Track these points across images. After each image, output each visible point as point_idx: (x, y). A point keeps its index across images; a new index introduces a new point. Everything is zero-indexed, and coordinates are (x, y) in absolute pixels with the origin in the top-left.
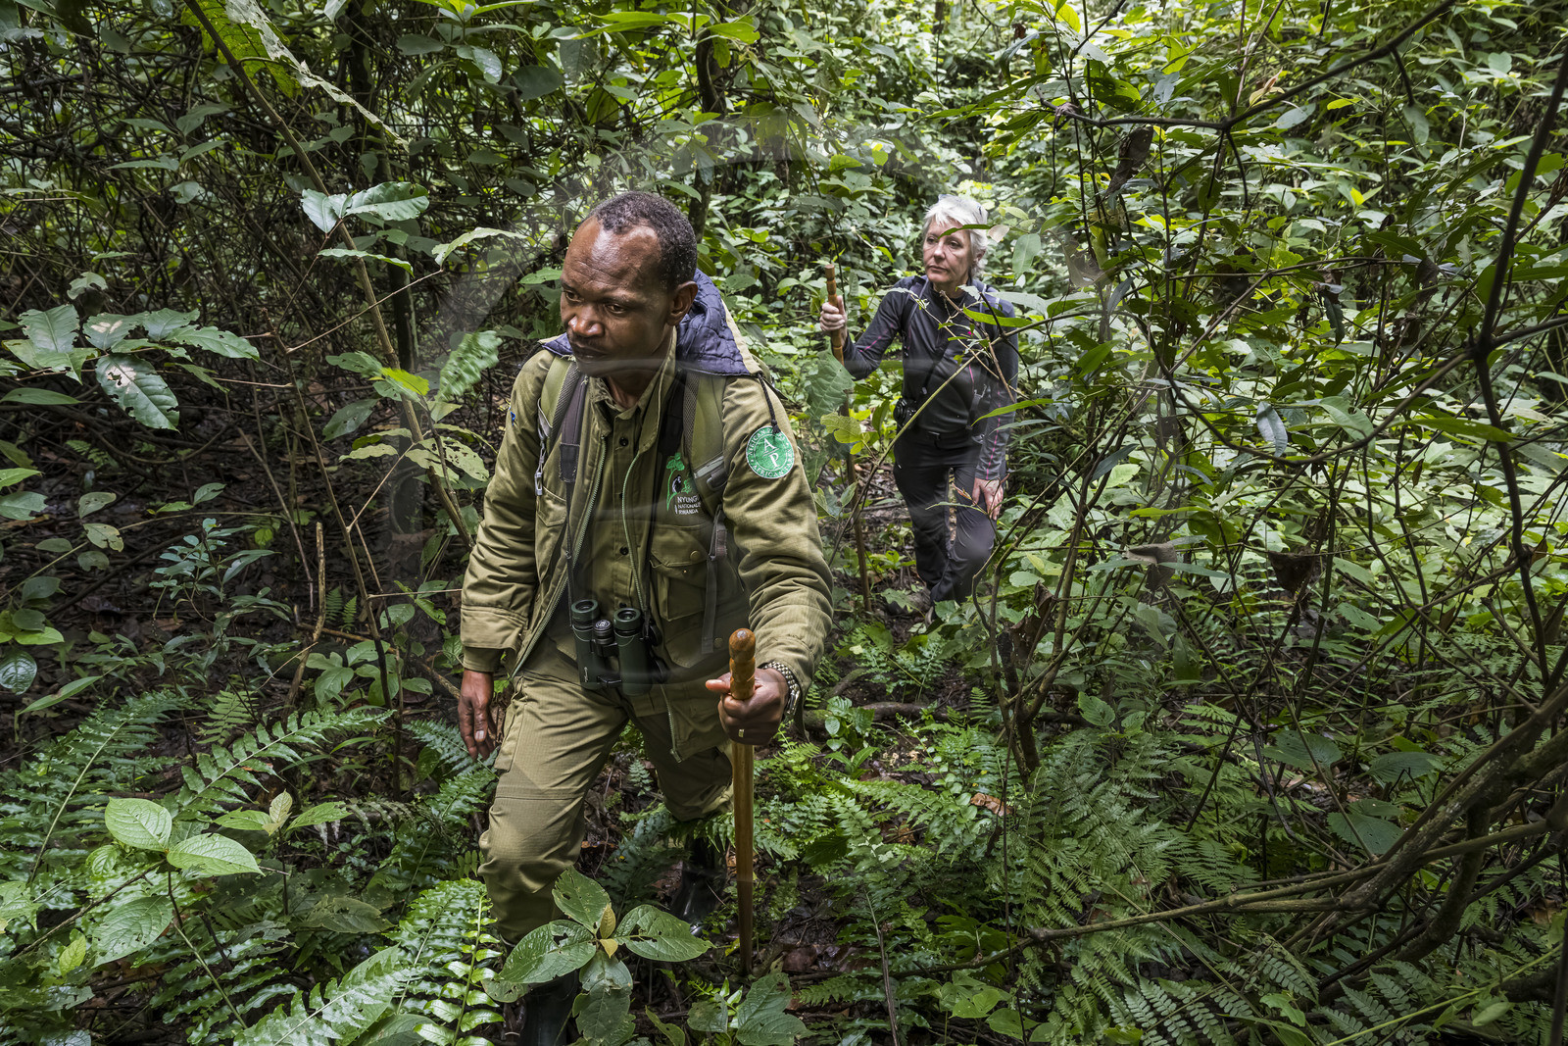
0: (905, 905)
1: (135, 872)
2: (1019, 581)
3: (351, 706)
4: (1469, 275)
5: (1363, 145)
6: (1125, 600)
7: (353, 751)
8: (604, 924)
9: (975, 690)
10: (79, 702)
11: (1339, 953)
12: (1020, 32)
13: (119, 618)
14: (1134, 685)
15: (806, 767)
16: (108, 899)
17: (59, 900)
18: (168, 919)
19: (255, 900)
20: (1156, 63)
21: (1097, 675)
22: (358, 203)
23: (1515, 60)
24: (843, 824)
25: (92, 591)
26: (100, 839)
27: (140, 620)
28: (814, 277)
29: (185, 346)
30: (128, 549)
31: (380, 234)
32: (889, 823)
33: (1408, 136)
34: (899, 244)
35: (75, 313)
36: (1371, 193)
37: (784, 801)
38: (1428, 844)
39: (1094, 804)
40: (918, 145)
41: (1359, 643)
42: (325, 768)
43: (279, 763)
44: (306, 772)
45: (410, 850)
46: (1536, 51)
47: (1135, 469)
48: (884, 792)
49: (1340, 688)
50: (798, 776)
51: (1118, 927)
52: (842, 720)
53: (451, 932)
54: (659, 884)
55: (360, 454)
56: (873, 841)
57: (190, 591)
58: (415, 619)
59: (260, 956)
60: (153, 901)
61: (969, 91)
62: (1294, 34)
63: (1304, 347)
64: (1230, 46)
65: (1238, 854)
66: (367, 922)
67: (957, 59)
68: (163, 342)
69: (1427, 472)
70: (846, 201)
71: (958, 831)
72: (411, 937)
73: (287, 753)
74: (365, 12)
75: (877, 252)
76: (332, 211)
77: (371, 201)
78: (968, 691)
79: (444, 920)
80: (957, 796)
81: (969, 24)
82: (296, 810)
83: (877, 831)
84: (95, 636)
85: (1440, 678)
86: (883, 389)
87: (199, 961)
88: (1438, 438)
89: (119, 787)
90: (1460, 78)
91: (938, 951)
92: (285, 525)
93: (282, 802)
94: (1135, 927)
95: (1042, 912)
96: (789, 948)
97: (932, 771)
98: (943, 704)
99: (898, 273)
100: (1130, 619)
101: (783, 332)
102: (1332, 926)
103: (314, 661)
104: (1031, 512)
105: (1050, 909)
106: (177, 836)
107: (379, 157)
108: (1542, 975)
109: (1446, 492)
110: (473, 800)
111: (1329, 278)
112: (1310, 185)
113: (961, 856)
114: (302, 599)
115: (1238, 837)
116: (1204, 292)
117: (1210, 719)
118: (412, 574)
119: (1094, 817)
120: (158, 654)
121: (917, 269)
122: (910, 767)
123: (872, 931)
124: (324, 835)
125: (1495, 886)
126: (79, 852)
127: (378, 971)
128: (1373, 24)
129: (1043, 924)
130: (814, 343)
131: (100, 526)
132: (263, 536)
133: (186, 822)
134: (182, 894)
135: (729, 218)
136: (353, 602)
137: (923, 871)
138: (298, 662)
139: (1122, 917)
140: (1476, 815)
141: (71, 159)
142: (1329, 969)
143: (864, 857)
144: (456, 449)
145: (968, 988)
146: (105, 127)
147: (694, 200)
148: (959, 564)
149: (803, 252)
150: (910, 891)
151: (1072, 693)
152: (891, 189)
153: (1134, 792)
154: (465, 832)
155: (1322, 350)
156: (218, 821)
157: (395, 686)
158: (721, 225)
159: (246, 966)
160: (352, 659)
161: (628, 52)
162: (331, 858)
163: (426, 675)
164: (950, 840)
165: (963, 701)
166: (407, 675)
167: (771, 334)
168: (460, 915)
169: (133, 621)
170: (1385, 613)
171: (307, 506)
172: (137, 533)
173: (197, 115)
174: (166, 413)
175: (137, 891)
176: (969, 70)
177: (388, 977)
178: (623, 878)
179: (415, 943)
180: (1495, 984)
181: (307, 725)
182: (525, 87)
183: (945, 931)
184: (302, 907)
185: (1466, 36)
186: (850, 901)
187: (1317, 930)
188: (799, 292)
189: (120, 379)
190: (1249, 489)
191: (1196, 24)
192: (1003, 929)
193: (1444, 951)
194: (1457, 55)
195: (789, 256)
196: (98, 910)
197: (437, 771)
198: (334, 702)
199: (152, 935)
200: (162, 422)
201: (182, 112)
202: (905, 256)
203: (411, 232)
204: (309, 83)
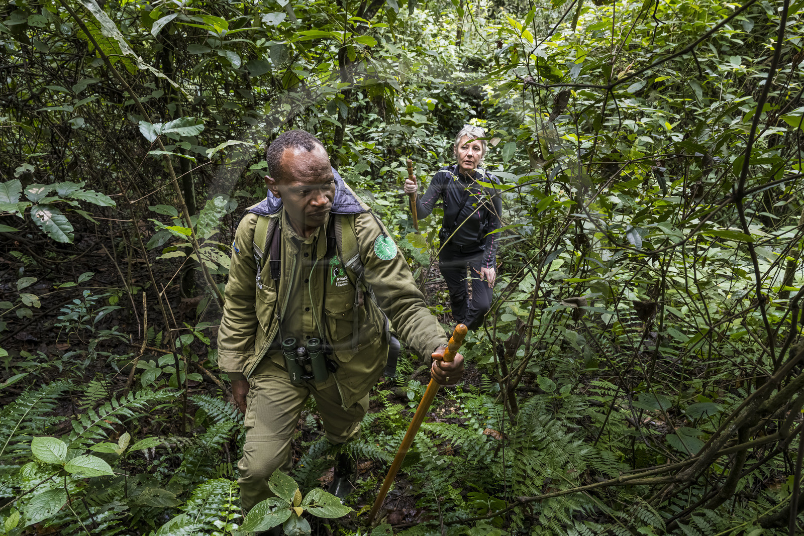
0: (450, 487)
1: (46, 477)
2: (506, 318)
3: (160, 388)
4: (727, 162)
5: (671, 100)
6: (559, 328)
7: (161, 412)
8: (296, 499)
9: (484, 375)
10: (15, 388)
11: (673, 507)
12: (500, 45)
13: (36, 344)
14: (565, 372)
15: (398, 416)
16: (32, 491)
17: (5, 492)
18: (64, 501)
19: (110, 491)
20: (567, 60)
21: (546, 367)
22: (168, 128)
23: (743, 59)
24: (418, 446)
25: (22, 330)
26: (26, 460)
27: (48, 345)
28: (398, 166)
29: (78, 200)
30: (42, 307)
31: (177, 144)
32: (441, 445)
33: (693, 96)
34: (440, 150)
35: (20, 184)
36: (675, 124)
37: (386, 434)
38: (719, 447)
39: (548, 431)
40: (449, 101)
41: (677, 349)
42: (145, 421)
43: (122, 417)
44: (136, 423)
45: (191, 463)
46: (753, 55)
47: (562, 262)
48: (439, 428)
49: (669, 372)
50: (394, 421)
51: (563, 495)
52: (415, 392)
53: (214, 506)
54: (322, 479)
55: (167, 256)
56: (433, 454)
57: (76, 328)
58: (193, 342)
59: (113, 520)
60: (56, 491)
61: (474, 74)
62: (635, 47)
63: (647, 199)
64: (604, 53)
65: (620, 458)
66: (169, 501)
67: (468, 58)
68: (67, 198)
69: (708, 262)
70: (414, 128)
71: (477, 448)
72: (193, 509)
73: (127, 412)
74: (170, 33)
75: (429, 154)
76: (155, 131)
77: (175, 127)
78: (480, 376)
79: (210, 499)
80: (476, 430)
81: (473, 41)
82: (132, 442)
83: (435, 449)
84: (23, 353)
85: (718, 365)
86: (433, 223)
87: (80, 523)
88: (713, 245)
89: (37, 432)
90: (716, 68)
91: (468, 511)
92: (125, 294)
93: (125, 438)
94: (571, 494)
95: (523, 488)
96: (390, 512)
97: (463, 417)
98: (467, 383)
99: (440, 165)
100: (562, 338)
101: (382, 194)
102: (670, 492)
103: (141, 364)
104: (511, 284)
105: (528, 487)
106: (69, 457)
107: (177, 105)
108: (778, 514)
109: (718, 272)
110: (224, 436)
111: (659, 164)
112: (645, 120)
113: (479, 461)
114: (135, 333)
115: (620, 448)
116: (596, 172)
117: (604, 388)
118: (191, 319)
119: (549, 438)
120: (59, 361)
121: (449, 162)
122: (451, 416)
123: (434, 500)
124: (147, 455)
125: (752, 470)
126: (15, 466)
127: (176, 526)
128: (673, 41)
129: (524, 494)
130: (398, 200)
131: (28, 295)
132: (113, 300)
133: (74, 449)
134: (71, 488)
135: (355, 137)
136: (160, 334)
137: (459, 469)
138: (132, 365)
139: (565, 489)
140: (743, 431)
141: (16, 107)
142: (669, 516)
143: (429, 462)
144: (217, 253)
145: (484, 529)
146: (34, 90)
147: (337, 127)
148: (475, 311)
149: (391, 154)
150: (452, 480)
151: (533, 376)
152: (436, 123)
153: (569, 425)
154: (220, 453)
155: (655, 200)
156: (91, 448)
157: (184, 377)
158: (351, 140)
159: (105, 525)
160: (161, 363)
161: (304, 53)
162: (149, 468)
163: (199, 371)
164: (473, 453)
165: (477, 380)
166: (190, 371)
167: (376, 195)
168: (219, 497)
169: (44, 345)
170: (690, 333)
171: (137, 284)
172: (46, 299)
173: (82, 84)
174: (68, 234)
175: (47, 486)
176: (475, 64)
177: (181, 529)
178: (303, 476)
179: (195, 512)
180: (754, 520)
181: (139, 398)
182: (252, 70)
183: (472, 501)
184: (135, 494)
185: (719, 47)
186: (422, 486)
187: (664, 494)
188: (390, 174)
189: (45, 217)
190: (621, 271)
191: (586, 42)
192: (501, 498)
193: (727, 504)
194: (715, 57)
195: (384, 156)
196: (27, 497)
197: (205, 421)
198: (151, 386)
199: (56, 509)
200: (65, 239)
201: (75, 83)
202: (443, 156)
203: (192, 143)
204: (143, 67)
